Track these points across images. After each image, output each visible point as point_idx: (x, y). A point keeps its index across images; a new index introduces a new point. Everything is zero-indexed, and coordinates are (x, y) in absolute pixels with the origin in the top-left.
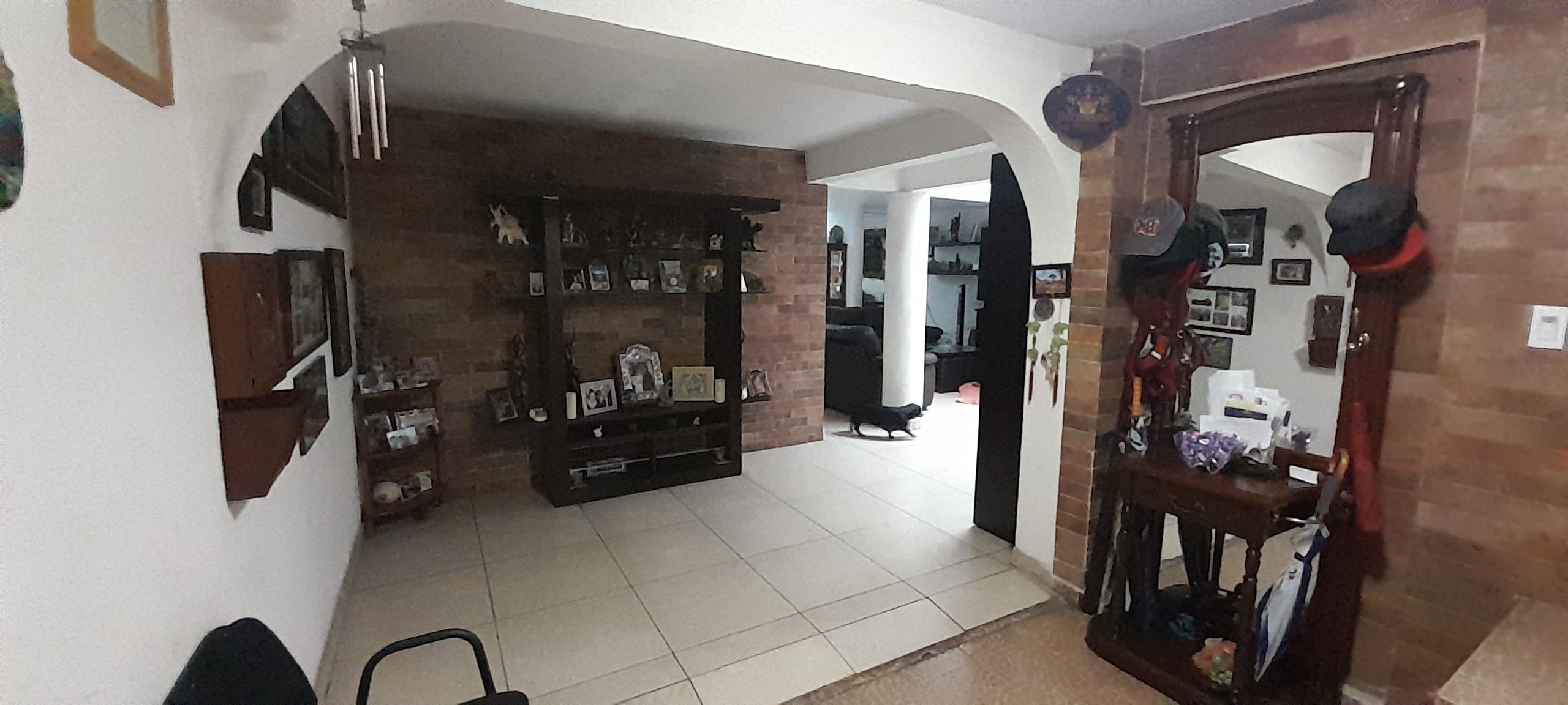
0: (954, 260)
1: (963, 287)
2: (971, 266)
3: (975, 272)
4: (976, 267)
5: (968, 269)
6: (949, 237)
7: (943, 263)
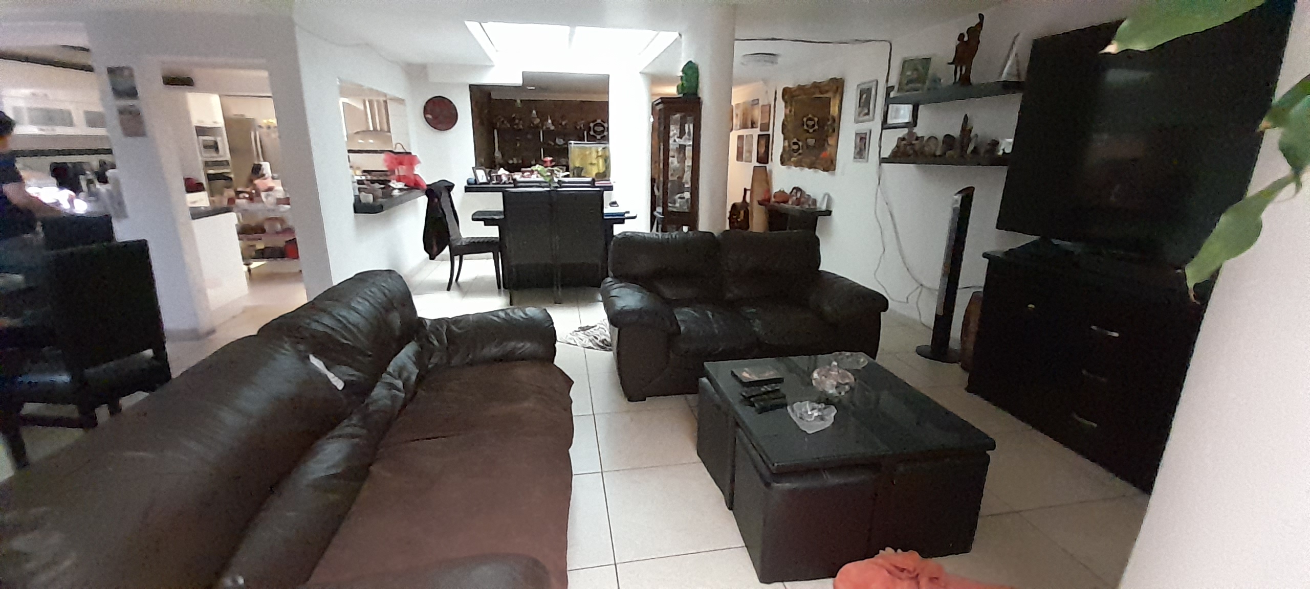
0: (956, 132)
1: (967, 196)
2: (995, 144)
3: (1002, 161)
4: (1006, 145)
5: (987, 151)
6: (947, 75)
7: (932, 138)
